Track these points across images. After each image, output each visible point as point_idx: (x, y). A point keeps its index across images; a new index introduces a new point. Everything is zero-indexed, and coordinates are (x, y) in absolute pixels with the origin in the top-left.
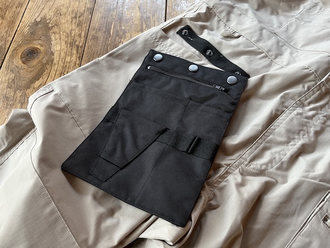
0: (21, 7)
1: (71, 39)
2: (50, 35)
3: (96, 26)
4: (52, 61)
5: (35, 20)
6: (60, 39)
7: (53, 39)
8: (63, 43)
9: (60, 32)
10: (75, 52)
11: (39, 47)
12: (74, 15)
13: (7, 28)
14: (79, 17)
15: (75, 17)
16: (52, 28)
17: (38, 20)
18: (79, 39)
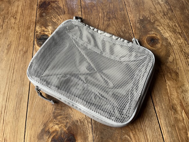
0: (123, 11)
1: (171, 28)
2: (157, 28)
3: (182, 20)
4: (170, 43)
5: (139, 18)
6: (165, 29)
7: (160, 30)
8: (169, 32)
9: (161, 25)
10: (180, 36)
11: (154, 35)
12: (163, 14)
13: (124, 25)
14: (167, 14)
15: (165, 15)
16: (154, 23)
17: (141, 18)
18: (177, 28)
